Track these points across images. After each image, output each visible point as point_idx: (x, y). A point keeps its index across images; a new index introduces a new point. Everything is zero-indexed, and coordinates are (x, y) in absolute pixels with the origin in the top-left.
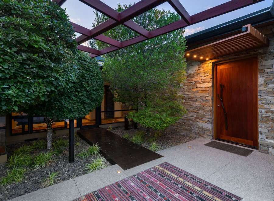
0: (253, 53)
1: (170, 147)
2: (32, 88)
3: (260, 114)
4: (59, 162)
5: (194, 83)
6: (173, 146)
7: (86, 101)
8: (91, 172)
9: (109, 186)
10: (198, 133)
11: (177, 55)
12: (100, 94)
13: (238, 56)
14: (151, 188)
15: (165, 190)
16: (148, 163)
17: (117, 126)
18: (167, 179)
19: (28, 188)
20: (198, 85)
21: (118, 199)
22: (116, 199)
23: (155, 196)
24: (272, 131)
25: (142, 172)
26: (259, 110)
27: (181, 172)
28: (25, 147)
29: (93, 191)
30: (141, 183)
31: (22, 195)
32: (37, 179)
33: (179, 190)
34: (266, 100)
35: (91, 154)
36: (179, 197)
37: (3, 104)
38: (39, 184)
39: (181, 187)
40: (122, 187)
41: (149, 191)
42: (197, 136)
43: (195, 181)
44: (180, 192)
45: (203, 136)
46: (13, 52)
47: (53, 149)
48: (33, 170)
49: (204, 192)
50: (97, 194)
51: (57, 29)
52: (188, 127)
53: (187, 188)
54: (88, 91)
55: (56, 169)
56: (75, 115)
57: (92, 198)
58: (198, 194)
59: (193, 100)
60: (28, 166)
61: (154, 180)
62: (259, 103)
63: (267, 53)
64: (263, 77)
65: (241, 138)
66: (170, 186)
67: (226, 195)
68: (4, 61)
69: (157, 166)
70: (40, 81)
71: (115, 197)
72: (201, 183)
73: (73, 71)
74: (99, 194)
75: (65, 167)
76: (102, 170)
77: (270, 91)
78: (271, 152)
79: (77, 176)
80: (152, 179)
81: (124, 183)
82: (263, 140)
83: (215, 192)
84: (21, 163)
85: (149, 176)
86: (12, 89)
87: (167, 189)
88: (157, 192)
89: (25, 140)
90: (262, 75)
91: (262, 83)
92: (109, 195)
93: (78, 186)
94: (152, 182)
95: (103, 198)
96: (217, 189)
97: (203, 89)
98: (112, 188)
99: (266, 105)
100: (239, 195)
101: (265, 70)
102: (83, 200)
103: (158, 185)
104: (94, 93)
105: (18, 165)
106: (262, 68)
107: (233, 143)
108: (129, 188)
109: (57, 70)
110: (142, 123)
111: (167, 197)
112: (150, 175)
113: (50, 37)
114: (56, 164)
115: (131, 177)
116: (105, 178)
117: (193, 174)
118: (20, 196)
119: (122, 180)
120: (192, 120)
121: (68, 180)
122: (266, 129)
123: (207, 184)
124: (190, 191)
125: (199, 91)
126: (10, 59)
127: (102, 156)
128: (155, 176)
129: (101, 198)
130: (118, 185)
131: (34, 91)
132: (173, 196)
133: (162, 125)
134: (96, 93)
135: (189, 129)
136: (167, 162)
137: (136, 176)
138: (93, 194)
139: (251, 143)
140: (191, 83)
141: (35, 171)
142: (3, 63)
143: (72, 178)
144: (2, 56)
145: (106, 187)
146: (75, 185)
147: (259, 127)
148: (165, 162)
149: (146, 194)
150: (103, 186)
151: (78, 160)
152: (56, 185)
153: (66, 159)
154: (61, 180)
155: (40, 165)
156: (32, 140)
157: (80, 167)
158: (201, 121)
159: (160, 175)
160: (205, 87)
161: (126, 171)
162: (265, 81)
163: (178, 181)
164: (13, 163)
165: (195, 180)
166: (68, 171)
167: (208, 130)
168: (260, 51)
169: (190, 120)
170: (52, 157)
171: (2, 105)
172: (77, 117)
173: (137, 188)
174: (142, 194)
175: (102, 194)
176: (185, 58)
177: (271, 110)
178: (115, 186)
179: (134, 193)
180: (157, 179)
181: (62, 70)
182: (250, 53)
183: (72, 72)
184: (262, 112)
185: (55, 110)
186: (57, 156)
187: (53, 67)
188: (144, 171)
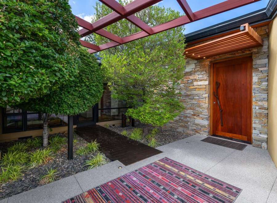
0: (248, 52)
1: (168, 143)
2: (35, 79)
3: (254, 111)
4: (57, 160)
5: (191, 81)
6: (171, 142)
7: (86, 96)
8: (92, 168)
9: (111, 182)
10: (195, 129)
11: (177, 52)
12: (100, 90)
13: (234, 55)
14: (153, 182)
15: (167, 183)
16: (148, 159)
17: (114, 124)
18: (169, 173)
19: (25, 186)
20: (195, 83)
21: (121, 194)
22: (119, 194)
23: (158, 190)
24: (265, 127)
25: (143, 167)
26: (253, 107)
27: (182, 167)
28: (19, 144)
29: (95, 187)
30: (144, 178)
31: (19, 193)
32: (34, 176)
33: (182, 184)
34: (260, 97)
35: (90, 151)
36: (182, 190)
37: (4, 94)
38: (37, 182)
39: (183, 181)
40: (125, 182)
41: (152, 185)
42: (194, 132)
43: (196, 175)
44: (183, 185)
45: (200, 132)
46: (16, 39)
47: (50, 147)
48: (30, 168)
49: (206, 185)
50: (100, 189)
51: (61, 18)
52: (185, 124)
53: (188, 182)
54: (88, 87)
55: (54, 166)
56: (75, 111)
57: (95, 194)
58: (200, 187)
59: (190, 97)
60: (24, 164)
61: (156, 175)
62: (254, 100)
63: (261, 53)
64: (257, 75)
65: (236, 134)
66: (172, 180)
67: (227, 187)
68: (6, 48)
69: (158, 162)
70: (44, 71)
71: (118, 192)
72: (201, 176)
73: (77, 63)
74: (102, 190)
75: (64, 164)
76: (102, 166)
77: (263, 89)
78: (264, 147)
79: (77, 173)
80: (154, 174)
81: (126, 178)
82: (257, 135)
83: (216, 184)
84: (16, 161)
85: (150, 171)
86: (14, 79)
87: (169, 182)
88: (160, 186)
89: (19, 138)
90: (257, 74)
91: (257, 81)
92: (112, 190)
93: (79, 183)
94: (154, 177)
95: (106, 193)
96: (218, 182)
97: (199, 87)
98: (114, 183)
99: (259, 102)
100: (239, 187)
101: (259, 68)
102: (86, 195)
103: (161, 179)
104: (94, 88)
105: (13, 163)
106: (257, 66)
107: (228, 138)
108: (132, 183)
109: (61, 61)
110: (142, 120)
111: (170, 191)
112: (151, 169)
113: (54, 27)
114: (54, 161)
115: (133, 172)
116: (106, 174)
117: (193, 168)
118: (17, 194)
119: (124, 176)
120: (189, 117)
121: (67, 176)
122: (260, 124)
123: (207, 177)
124: (192, 184)
125: (196, 88)
126: (12, 46)
127: (101, 152)
128: (156, 171)
129: (104, 193)
130: (121, 180)
131: (36, 82)
132: (176, 189)
133: (162, 121)
134: (96, 89)
135: (185, 125)
136: (167, 157)
137: (138, 171)
138: (96, 189)
139: (245, 138)
140: (188, 80)
141: (32, 168)
142: (5, 50)
143: (72, 175)
144: (4, 42)
145: (108, 183)
146: (75, 181)
147: (253, 123)
148: (165, 157)
149: (149, 189)
150: (105, 182)
151: (77, 157)
152: (55, 182)
153: (64, 156)
154: (60, 177)
155: (37, 162)
156: (27, 138)
157: (79, 164)
158: (198, 118)
159: (161, 169)
160: (202, 85)
161: (127, 166)
162: (259, 79)
163: (179, 175)
164: (7, 161)
165: (196, 173)
166: (67, 168)
167: (204, 126)
168: (255, 51)
169: (187, 117)
170: (50, 154)
171: (3, 96)
172: (77, 113)
173: (140, 182)
174: (145, 188)
175: (104, 190)
176: (185, 55)
177: (264, 106)
178: (117, 182)
179: (137, 188)
180: (159, 174)
181: (66, 62)
182: (245, 52)
183: (75, 64)
184: (256, 109)
185: (54, 105)
186: (54, 153)
187: (57, 57)
188: (145, 166)
